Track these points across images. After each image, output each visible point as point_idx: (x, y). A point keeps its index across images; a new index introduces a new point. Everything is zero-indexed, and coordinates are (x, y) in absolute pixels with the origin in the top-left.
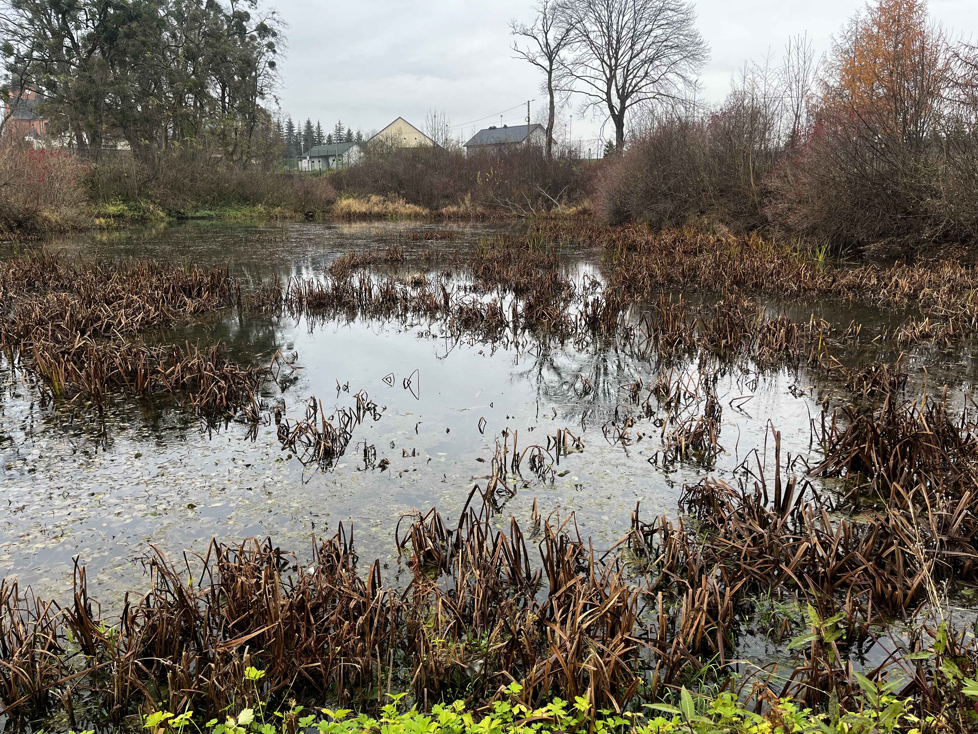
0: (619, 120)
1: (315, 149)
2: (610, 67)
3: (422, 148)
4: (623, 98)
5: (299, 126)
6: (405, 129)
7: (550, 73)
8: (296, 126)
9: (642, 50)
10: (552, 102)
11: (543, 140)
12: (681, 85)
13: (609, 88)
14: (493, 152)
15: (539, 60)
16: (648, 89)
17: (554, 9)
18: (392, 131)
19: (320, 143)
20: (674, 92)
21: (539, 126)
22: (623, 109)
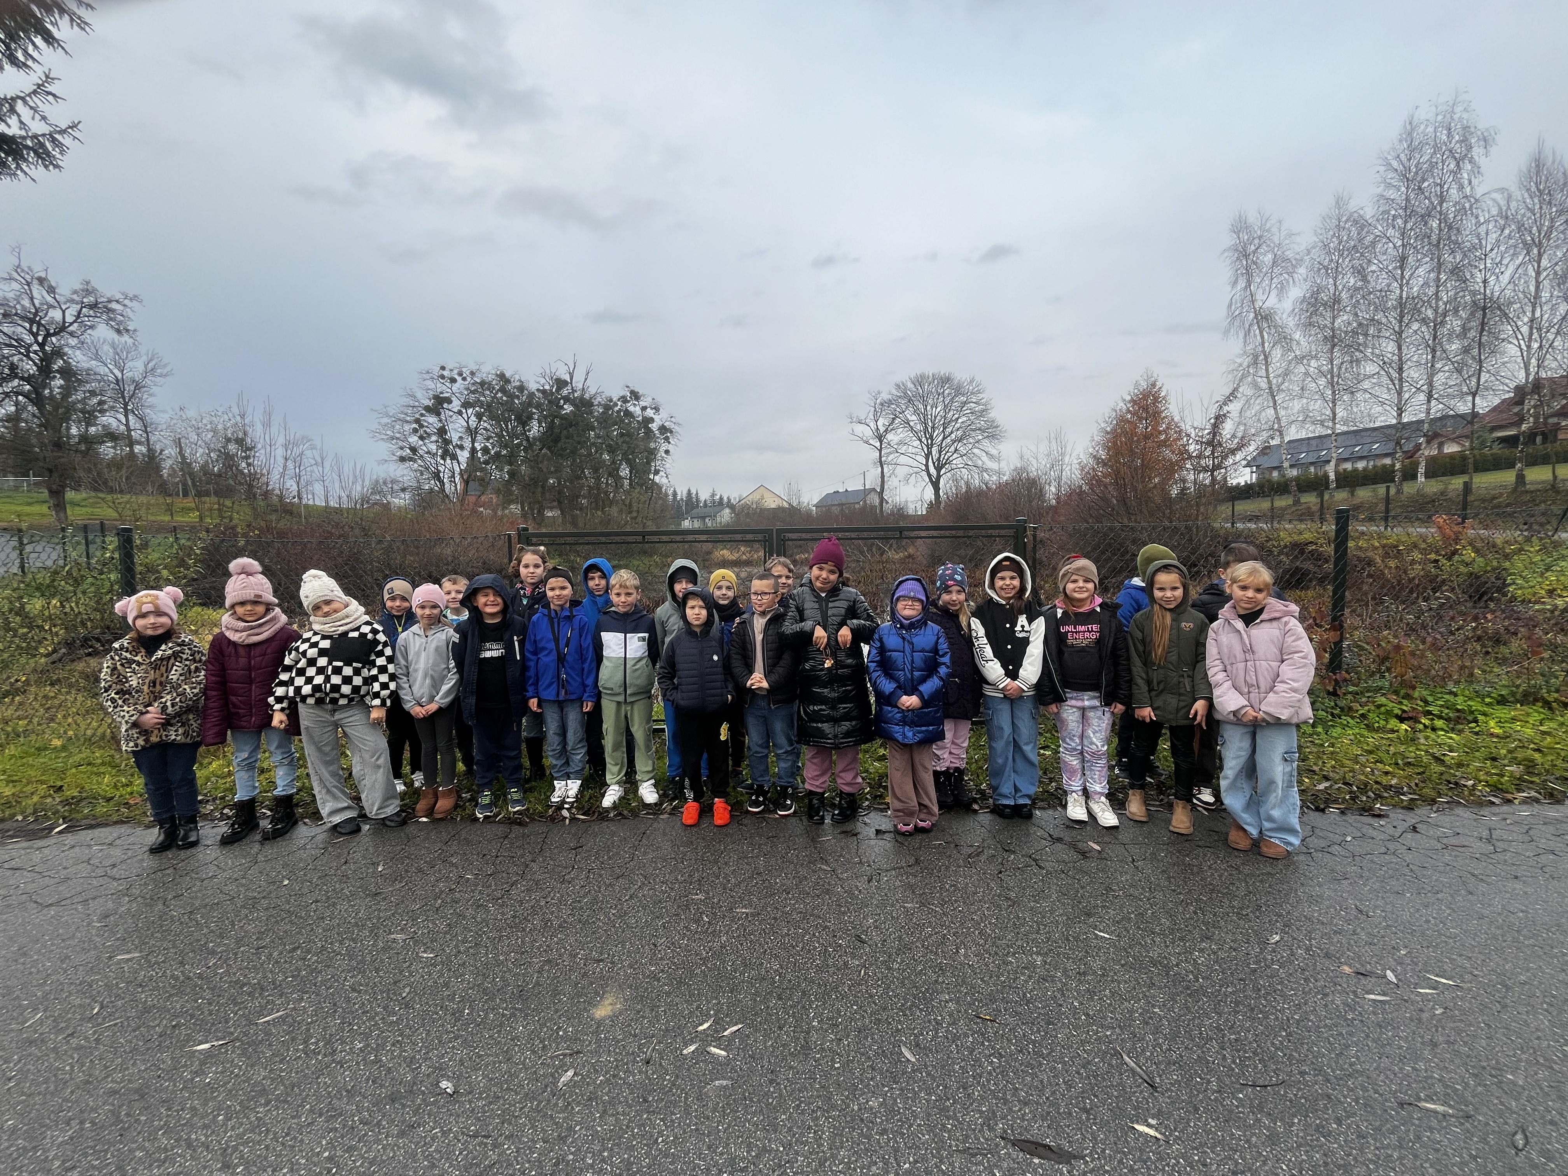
0: (936, 485)
1: (695, 511)
2: (927, 446)
3: (780, 509)
4: (938, 469)
5: (682, 493)
6: (767, 495)
7: (880, 451)
8: (679, 493)
9: (952, 432)
10: (882, 472)
11: (877, 501)
12: (985, 458)
13: (927, 461)
14: (836, 510)
15: (871, 442)
16: (958, 462)
17: (882, 404)
18: (756, 497)
19: (698, 506)
20: (980, 463)
21: (874, 490)
22: (939, 477)
